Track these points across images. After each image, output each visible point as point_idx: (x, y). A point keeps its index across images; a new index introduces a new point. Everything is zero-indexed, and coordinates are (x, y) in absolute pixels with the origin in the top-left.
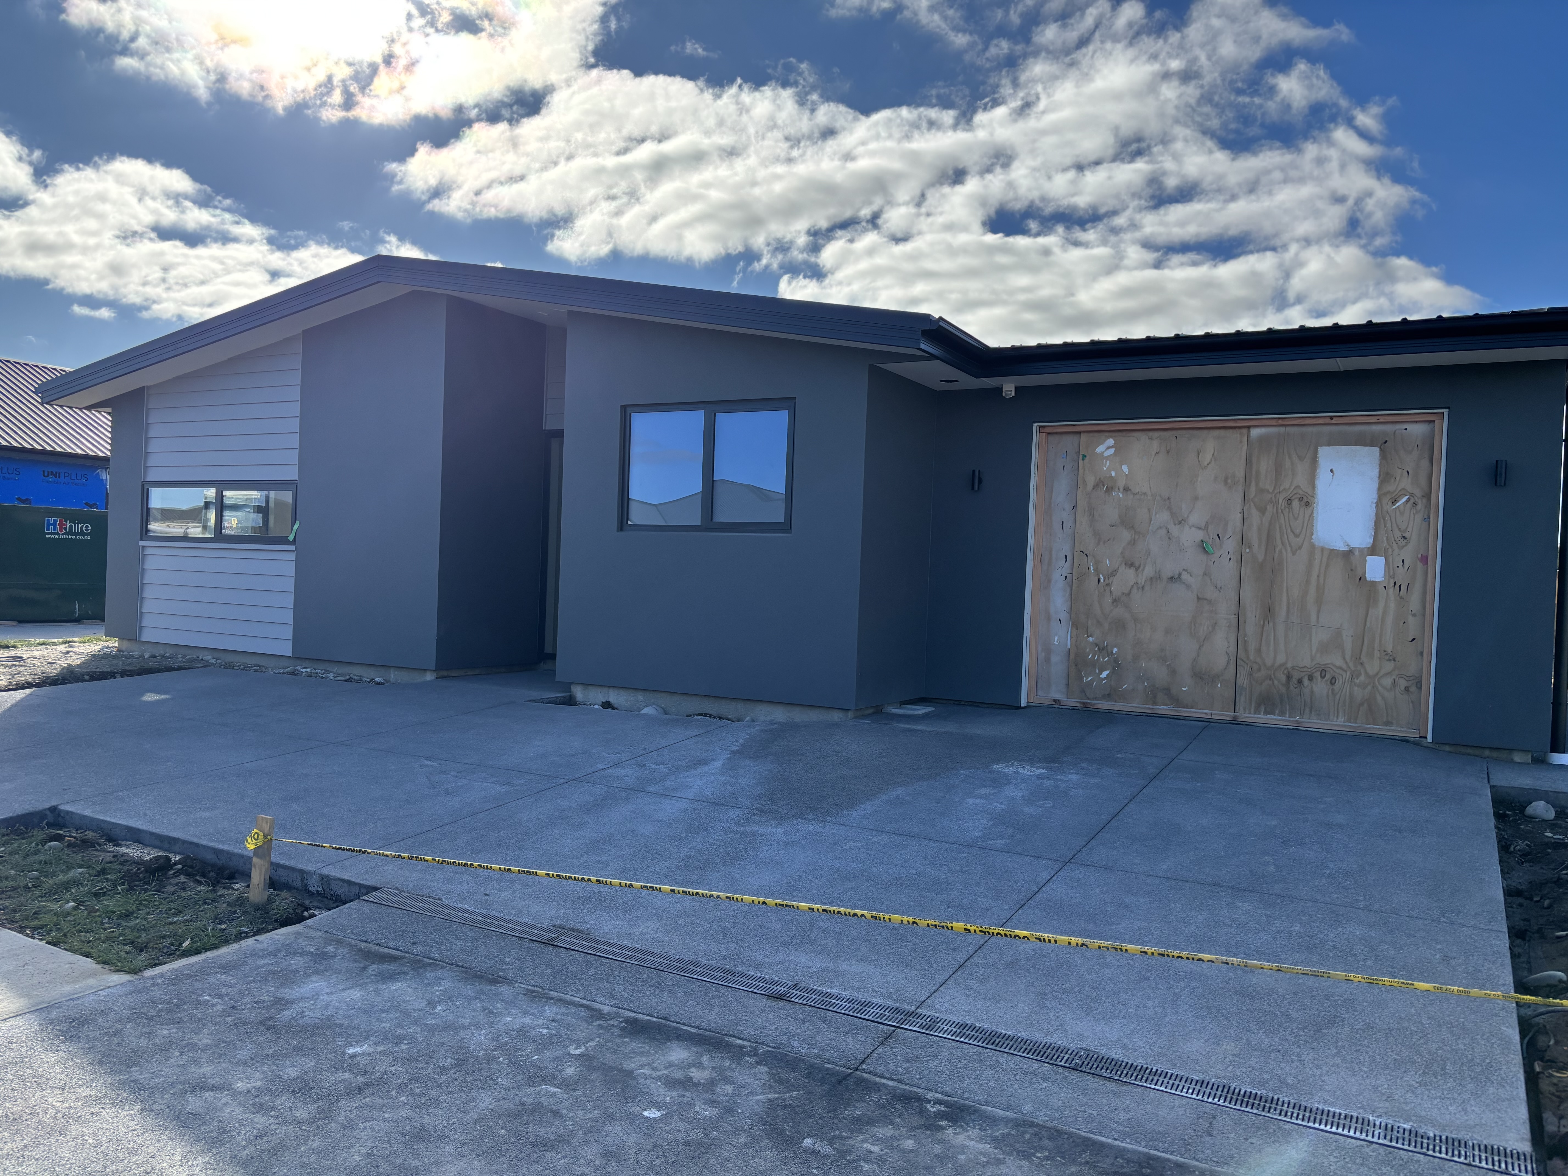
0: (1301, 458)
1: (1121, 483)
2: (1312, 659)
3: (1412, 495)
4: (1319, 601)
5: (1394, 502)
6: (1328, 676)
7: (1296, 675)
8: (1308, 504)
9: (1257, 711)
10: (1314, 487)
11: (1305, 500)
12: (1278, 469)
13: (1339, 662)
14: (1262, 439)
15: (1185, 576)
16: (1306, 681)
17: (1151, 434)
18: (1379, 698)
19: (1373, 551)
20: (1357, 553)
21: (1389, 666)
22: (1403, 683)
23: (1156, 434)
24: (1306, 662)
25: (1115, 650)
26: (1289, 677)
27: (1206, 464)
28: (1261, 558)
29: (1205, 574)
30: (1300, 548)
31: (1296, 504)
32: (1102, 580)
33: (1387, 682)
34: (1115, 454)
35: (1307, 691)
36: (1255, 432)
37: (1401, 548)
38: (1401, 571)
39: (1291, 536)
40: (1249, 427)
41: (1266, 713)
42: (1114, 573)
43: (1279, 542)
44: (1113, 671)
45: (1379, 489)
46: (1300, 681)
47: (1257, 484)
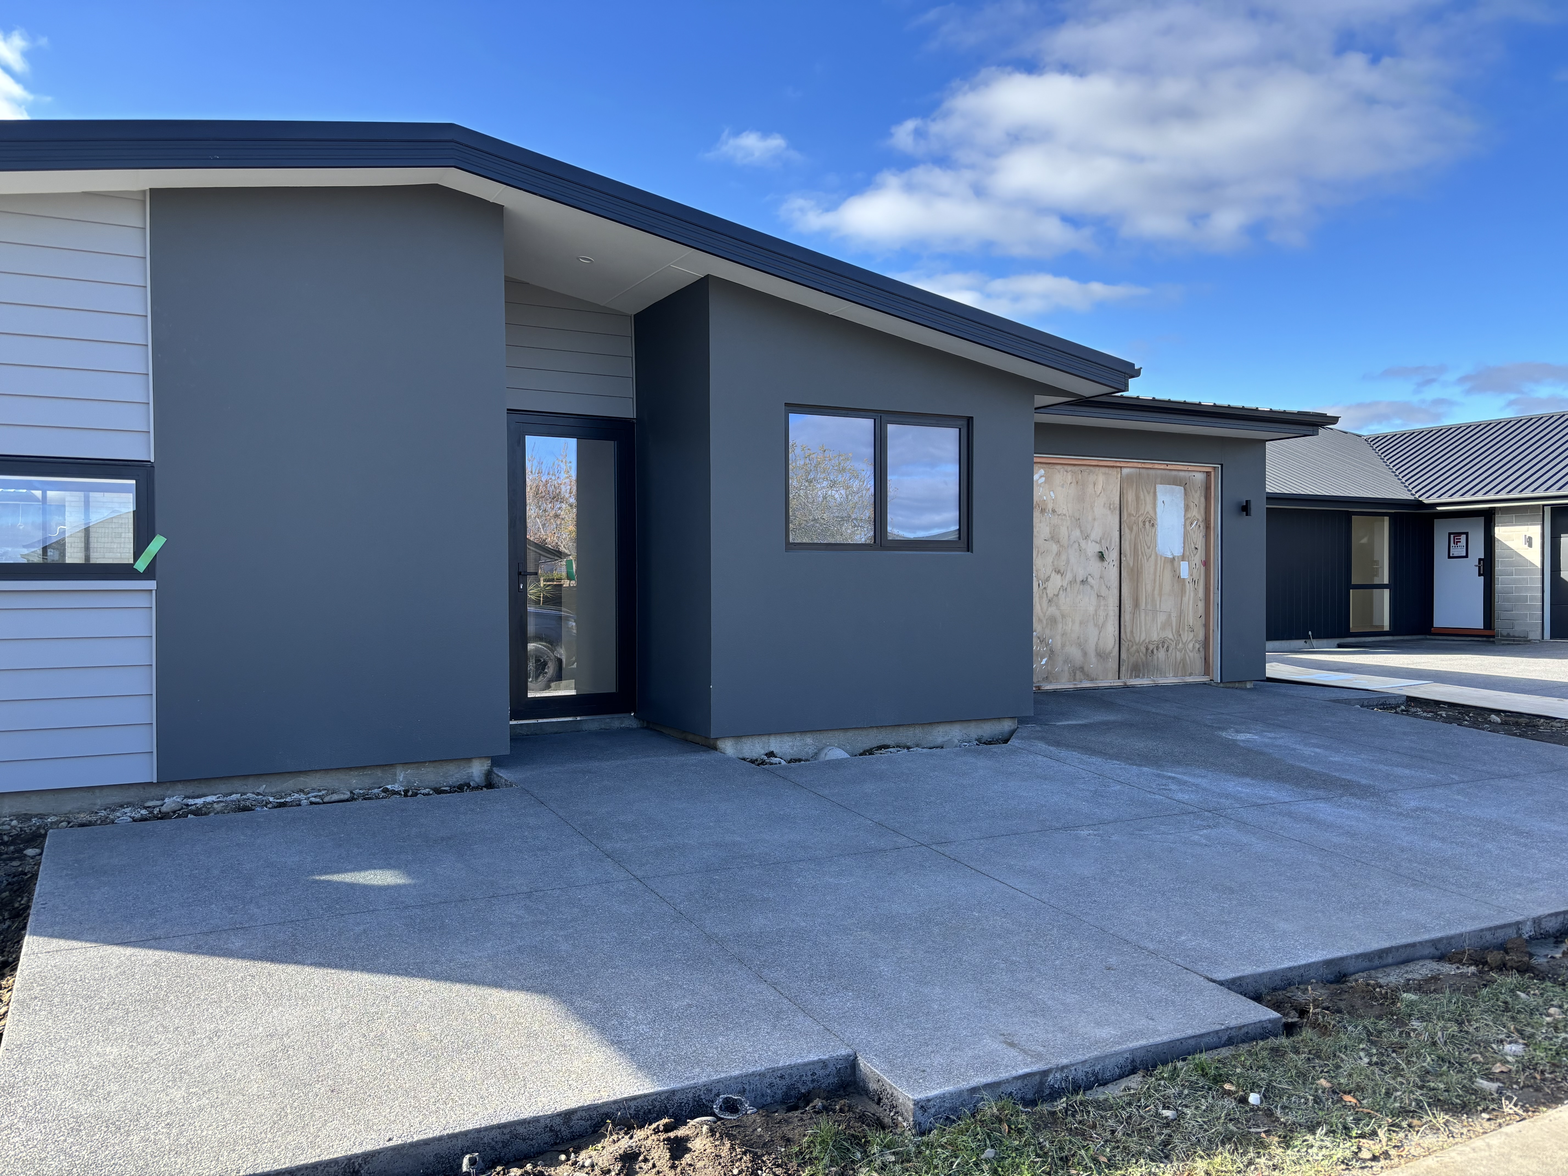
0: (1149, 493)
1: (1050, 506)
2: (1158, 634)
3: (1198, 520)
4: (1160, 595)
5: (1192, 524)
6: (1165, 646)
7: (1151, 647)
8: (1153, 525)
9: (1131, 677)
10: (1155, 513)
11: (1152, 522)
12: (1138, 498)
13: (1171, 636)
14: (1129, 477)
15: (1090, 579)
16: (1155, 651)
17: (1066, 467)
18: (1187, 658)
19: (1183, 558)
20: (1176, 559)
21: (1191, 635)
22: (1197, 646)
23: (1069, 468)
24: (1155, 637)
25: (1050, 640)
26: (1147, 649)
27: (1099, 493)
28: (1131, 564)
29: (1101, 577)
30: (1150, 556)
31: (1147, 523)
32: (1041, 585)
33: (1191, 646)
34: (1045, 482)
35: (1155, 657)
36: (1125, 471)
37: (1195, 555)
38: (1195, 571)
39: (1146, 547)
40: (1121, 467)
41: (1136, 677)
42: (1048, 579)
43: (1140, 553)
44: (1050, 658)
45: (1185, 516)
46: (1152, 652)
47: (1127, 510)
